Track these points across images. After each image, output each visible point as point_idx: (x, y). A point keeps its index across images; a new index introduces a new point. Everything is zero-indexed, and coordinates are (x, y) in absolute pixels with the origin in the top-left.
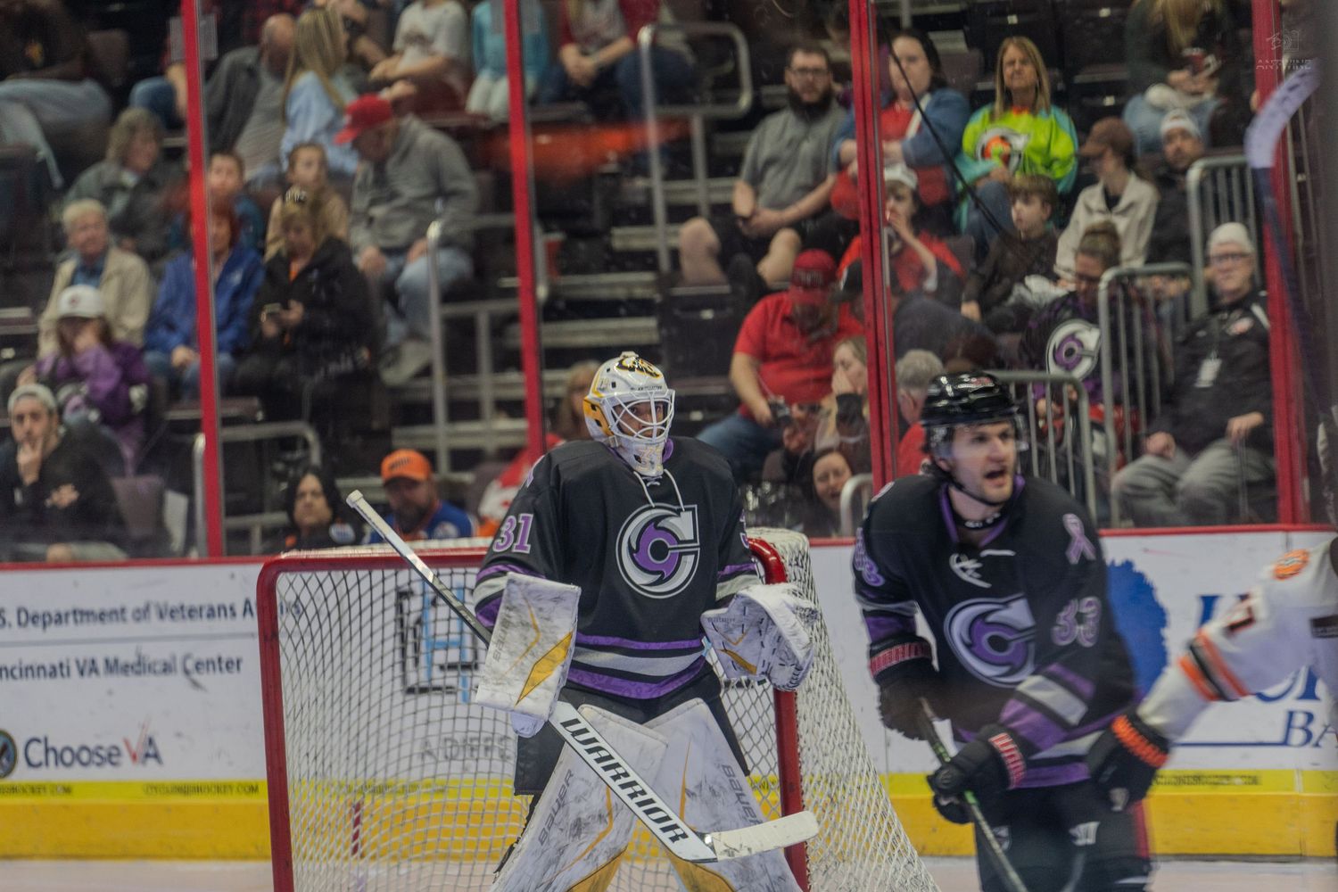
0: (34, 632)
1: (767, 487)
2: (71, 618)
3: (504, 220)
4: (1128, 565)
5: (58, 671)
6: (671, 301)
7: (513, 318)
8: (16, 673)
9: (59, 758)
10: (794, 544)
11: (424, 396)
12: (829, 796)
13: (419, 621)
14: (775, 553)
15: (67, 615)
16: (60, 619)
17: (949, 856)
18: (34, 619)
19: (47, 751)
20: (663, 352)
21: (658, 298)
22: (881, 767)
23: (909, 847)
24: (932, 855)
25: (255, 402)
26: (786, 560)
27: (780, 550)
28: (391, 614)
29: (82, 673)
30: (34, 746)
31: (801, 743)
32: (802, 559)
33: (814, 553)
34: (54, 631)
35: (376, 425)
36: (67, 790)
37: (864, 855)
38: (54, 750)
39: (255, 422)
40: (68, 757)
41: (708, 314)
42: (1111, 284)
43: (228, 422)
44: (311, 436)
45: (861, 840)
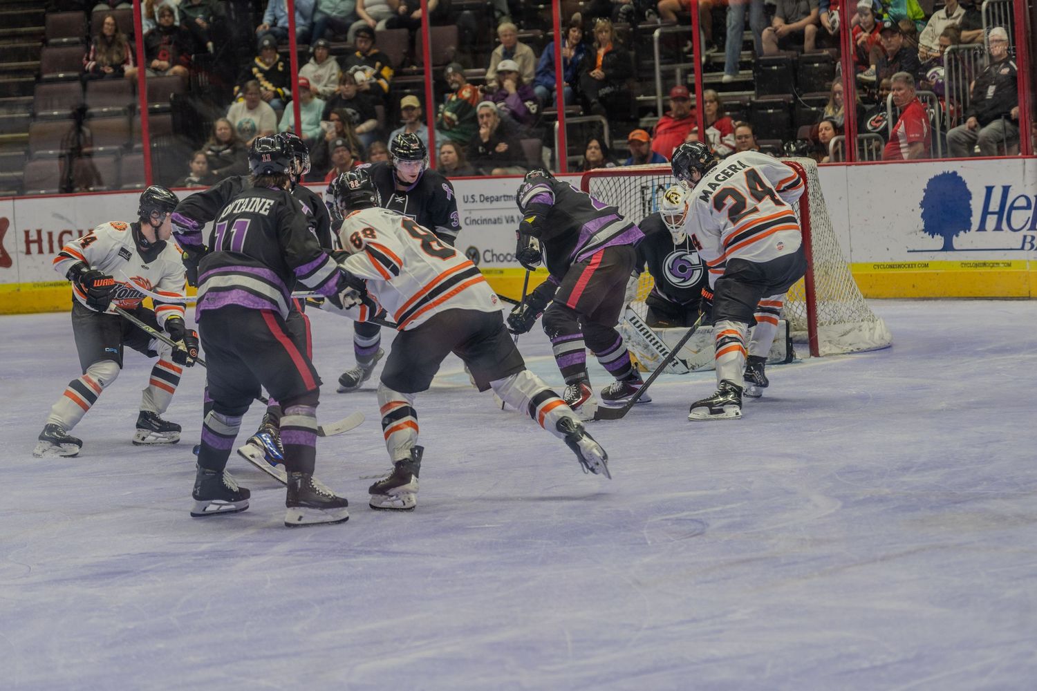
0: (487, 205)
1: (799, 141)
2: (503, 198)
3: (687, 28)
4: (955, 173)
5: (496, 221)
6: (759, 62)
7: (691, 71)
8: (479, 222)
9: (498, 258)
10: (810, 164)
11: (653, 104)
12: (825, 271)
13: (651, 199)
14: (802, 168)
15: (501, 197)
16: (498, 199)
17: (877, 298)
18: (487, 199)
19: (493, 255)
20: (756, 84)
21: (753, 61)
22: (848, 260)
23: (859, 294)
24: (870, 298)
25: (580, 107)
26: (807, 171)
27: (804, 167)
28: (639, 195)
29: (507, 222)
30: (487, 253)
31: (813, 249)
32: (813, 170)
33: (819, 169)
34: (495, 204)
35: (632, 117)
36: (502, 272)
37: (840, 297)
38: (496, 255)
39: (580, 116)
40: (502, 258)
41: (775, 68)
42: (949, 53)
43: (569, 115)
44: (604, 121)
45: (838, 290)
